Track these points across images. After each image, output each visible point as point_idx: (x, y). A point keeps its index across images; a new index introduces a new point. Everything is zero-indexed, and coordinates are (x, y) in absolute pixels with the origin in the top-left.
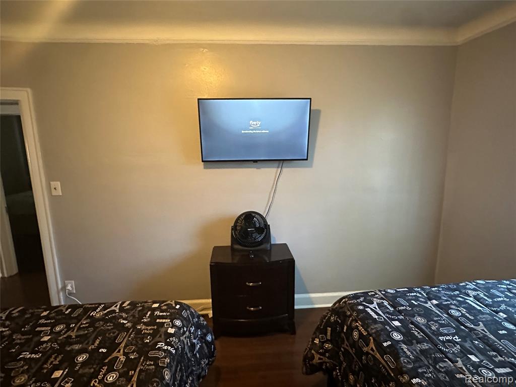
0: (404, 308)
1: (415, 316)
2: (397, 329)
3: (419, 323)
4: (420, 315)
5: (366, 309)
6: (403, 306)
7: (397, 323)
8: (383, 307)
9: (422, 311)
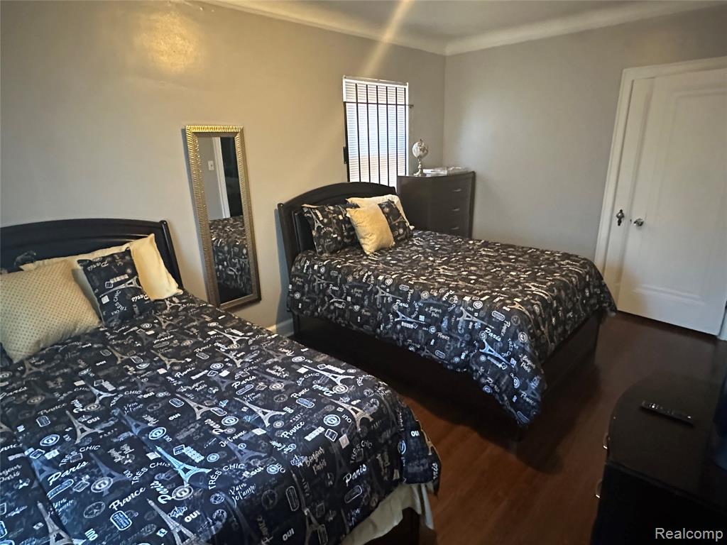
0: (300, 394)
1: (285, 388)
2: (300, 364)
3: (278, 382)
4: (279, 392)
5: (344, 371)
6: (303, 396)
7: (302, 370)
8: (326, 384)
9: (276, 399)
